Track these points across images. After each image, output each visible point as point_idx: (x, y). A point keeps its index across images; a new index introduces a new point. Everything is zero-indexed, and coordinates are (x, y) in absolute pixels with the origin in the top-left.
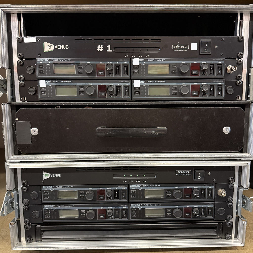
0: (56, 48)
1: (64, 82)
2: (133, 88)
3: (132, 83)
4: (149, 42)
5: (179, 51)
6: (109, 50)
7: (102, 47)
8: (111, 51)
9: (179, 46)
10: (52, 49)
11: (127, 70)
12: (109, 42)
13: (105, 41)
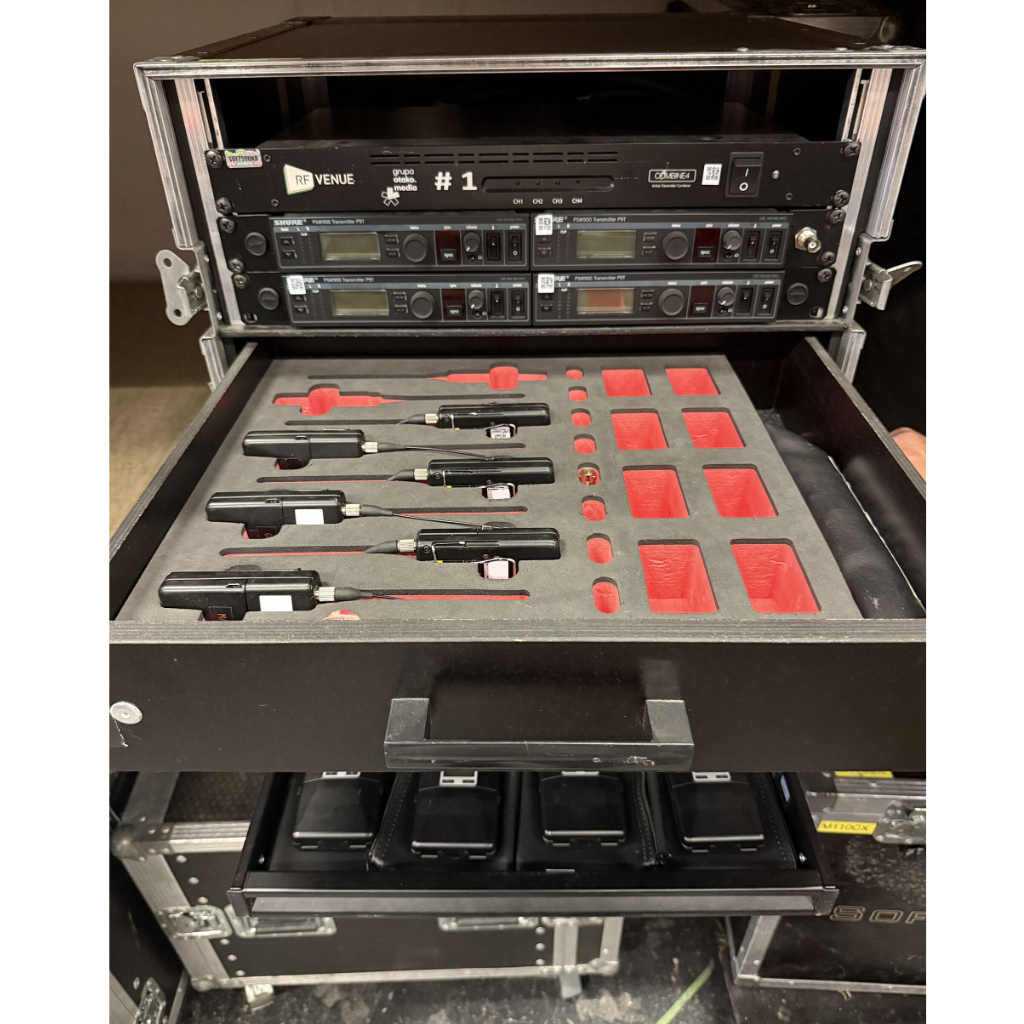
0: (320, 183)
1: (352, 280)
2: (536, 297)
3: (533, 282)
4: (582, 161)
5: (668, 186)
6: (470, 186)
7: (448, 176)
8: (475, 188)
9: (669, 173)
10: (309, 185)
11: (520, 248)
12: (467, 164)
13: (456, 158)
